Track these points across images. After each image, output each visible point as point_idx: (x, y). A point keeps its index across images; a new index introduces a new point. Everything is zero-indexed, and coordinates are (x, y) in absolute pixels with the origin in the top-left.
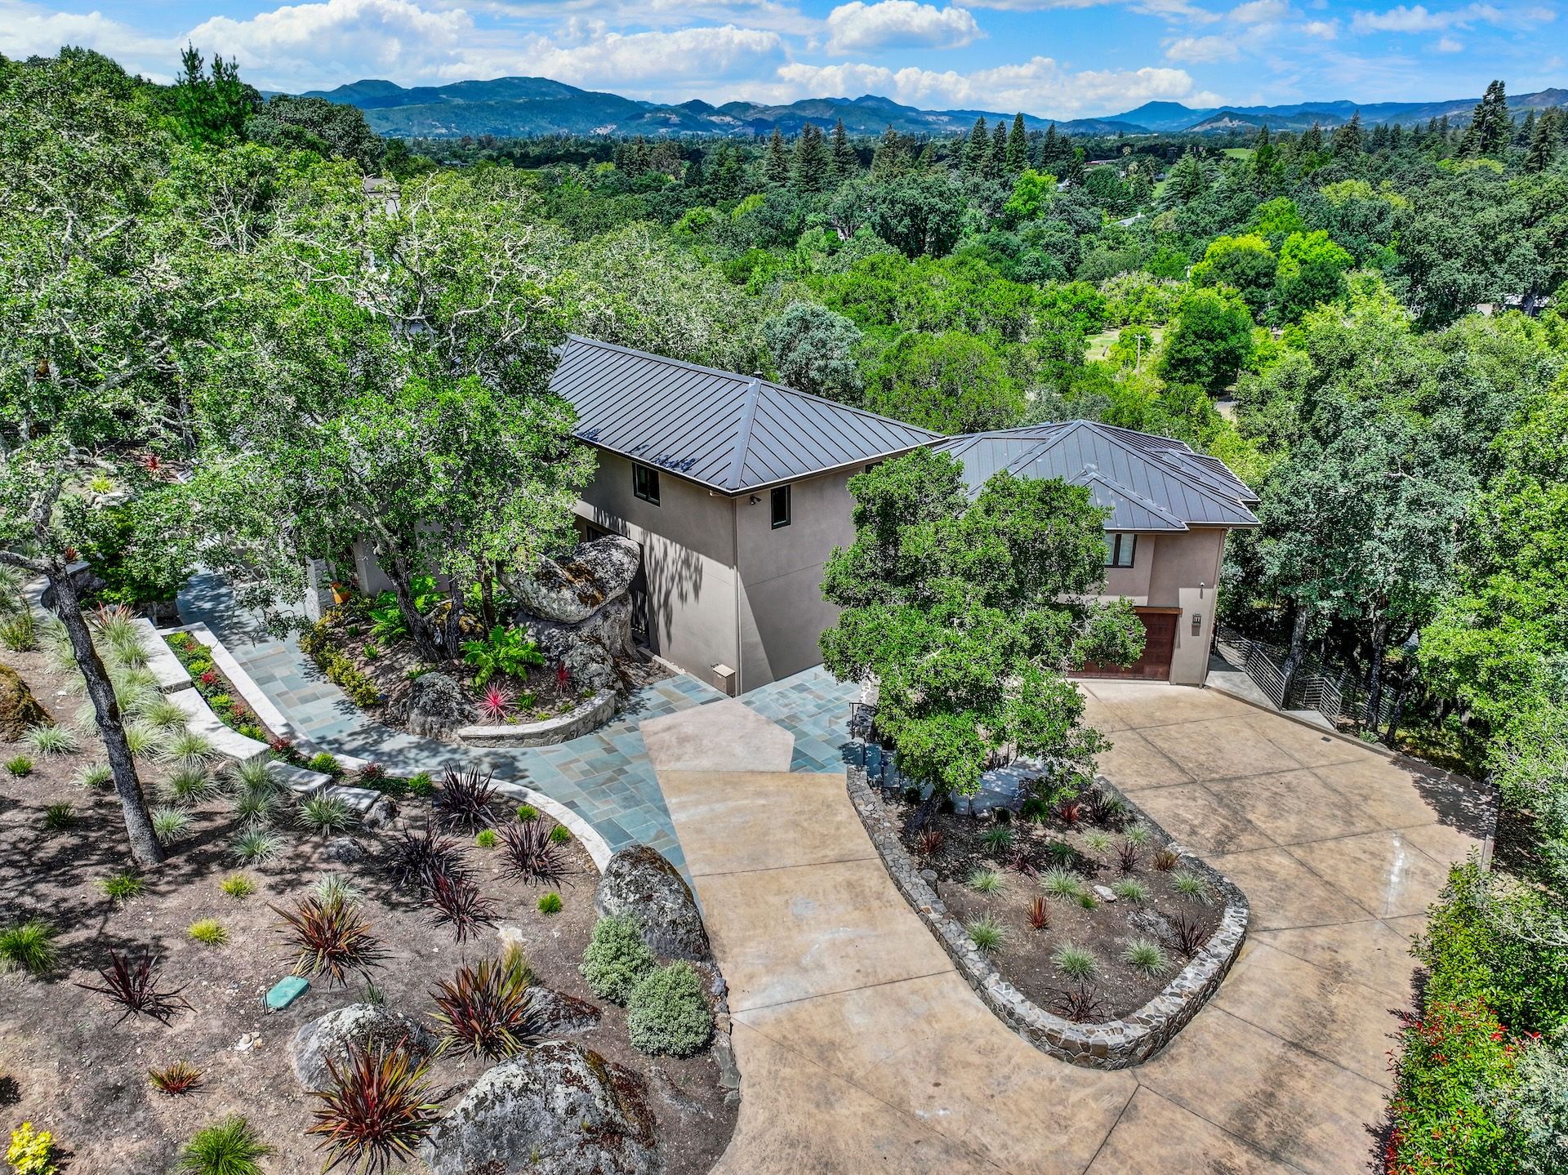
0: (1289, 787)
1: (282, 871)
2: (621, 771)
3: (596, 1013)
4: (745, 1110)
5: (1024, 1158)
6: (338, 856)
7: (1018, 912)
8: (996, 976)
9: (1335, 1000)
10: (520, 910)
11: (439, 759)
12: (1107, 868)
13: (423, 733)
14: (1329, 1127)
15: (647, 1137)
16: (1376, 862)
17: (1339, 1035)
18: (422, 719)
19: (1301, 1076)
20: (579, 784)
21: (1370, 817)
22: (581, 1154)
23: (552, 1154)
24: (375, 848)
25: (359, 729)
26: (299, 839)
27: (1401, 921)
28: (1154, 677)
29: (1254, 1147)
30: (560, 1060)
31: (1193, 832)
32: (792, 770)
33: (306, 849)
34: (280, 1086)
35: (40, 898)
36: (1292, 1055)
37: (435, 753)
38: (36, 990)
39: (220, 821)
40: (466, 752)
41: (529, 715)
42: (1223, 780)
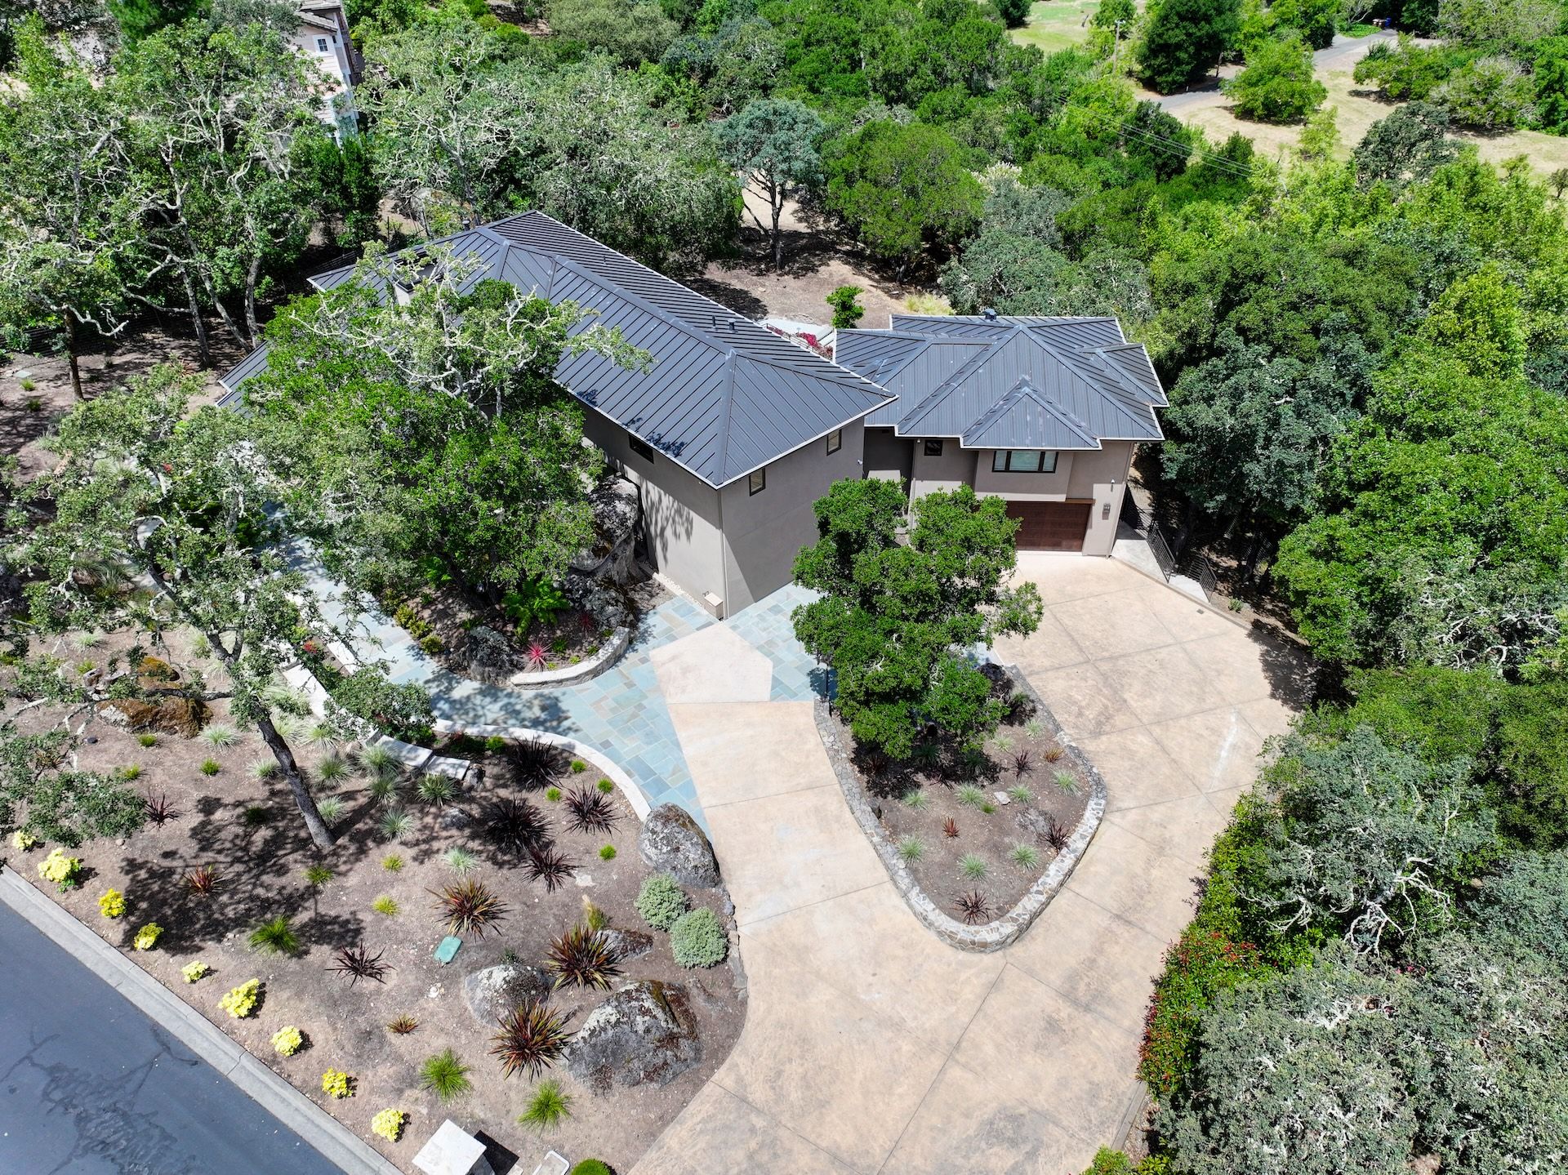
0: (1162, 665)
1: (417, 843)
2: (641, 707)
3: (650, 940)
4: (752, 1003)
5: (927, 1026)
6: (453, 824)
7: (937, 821)
8: (917, 889)
9: (1155, 873)
10: (587, 858)
11: (500, 704)
12: (1006, 770)
13: (483, 680)
14: (1126, 982)
15: (693, 1035)
16: (1213, 738)
17: (1150, 905)
18: (481, 669)
19: (1117, 943)
20: (610, 722)
21: (1220, 693)
22: (655, 1054)
23: (638, 1056)
24: (476, 811)
25: (431, 676)
26: (421, 811)
27: (1220, 794)
28: (1070, 549)
29: (1075, 1003)
30: (637, 999)
31: (1080, 714)
32: (773, 699)
33: (429, 820)
34: (464, 1022)
35: (268, 888)
36: (1114, 926)
37: (496, 699)
38: (294, 964)
39: (362, 800)
40: (519, 696)
41: (564, 658)
42: (1111, 658)
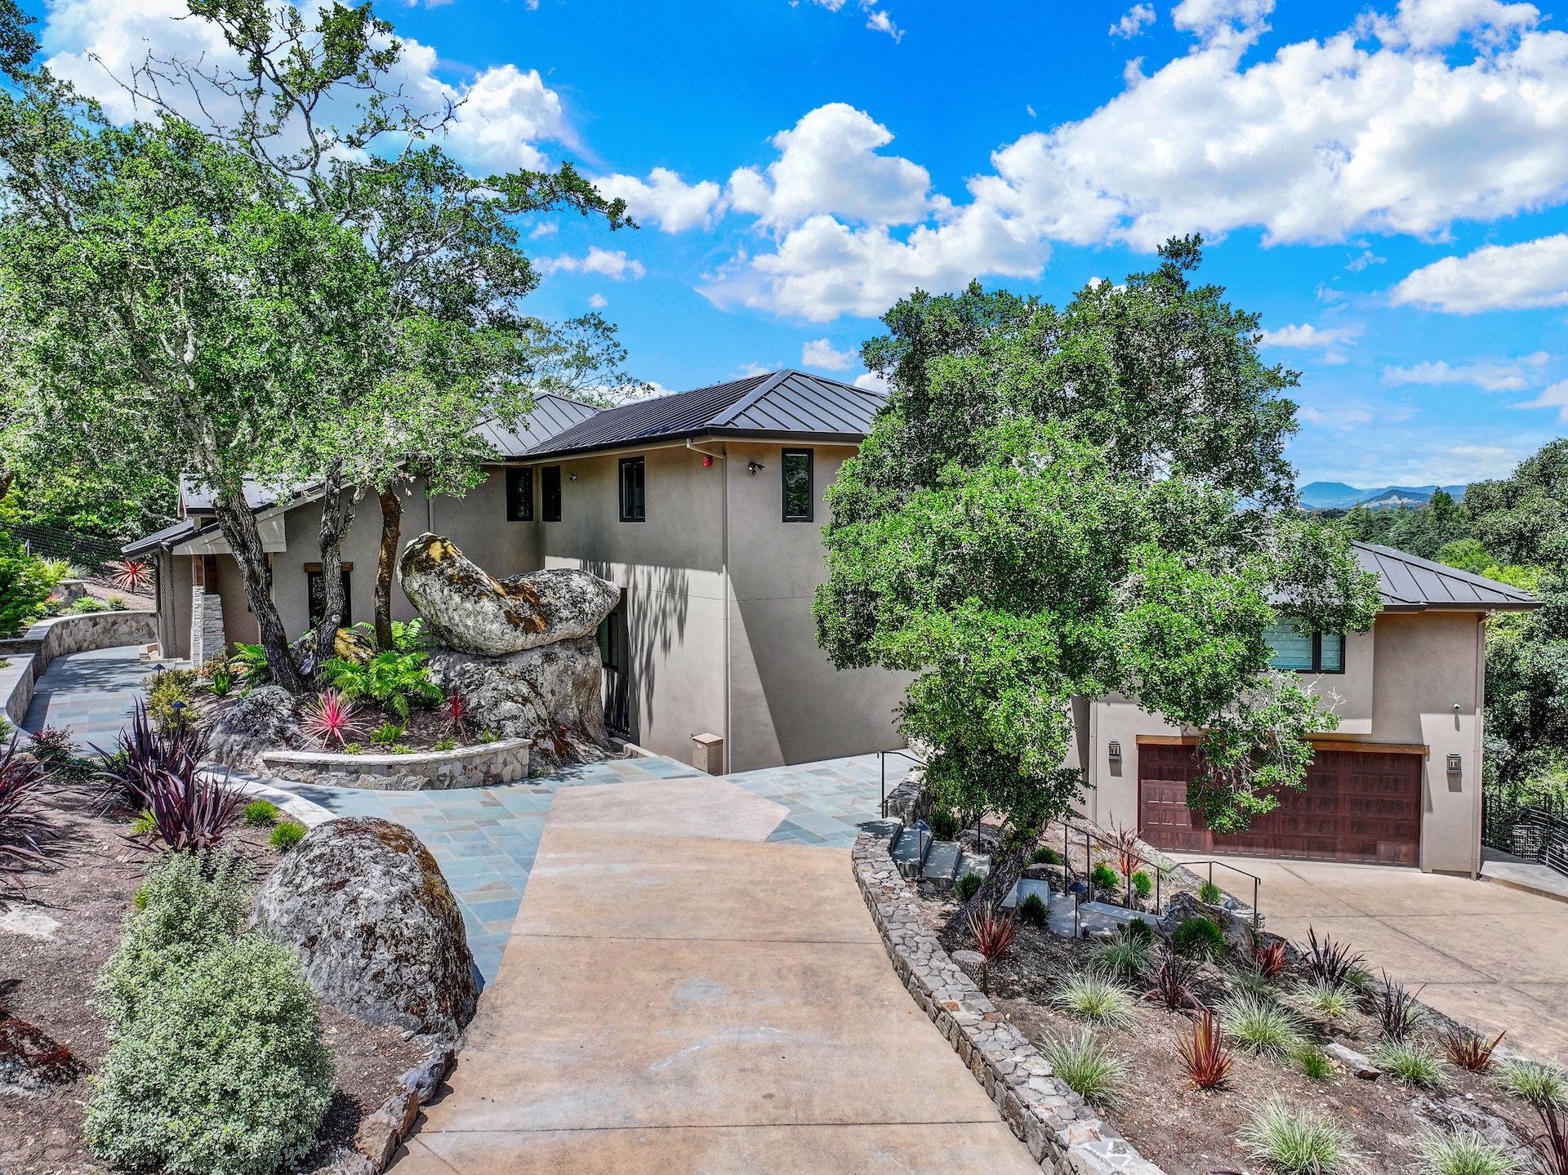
7: (1160, 1057)
12: (1350, 1036)
18: (222, 739)
28: (1394, 861)
32: (769, 842)
41: (385, 750)
42: (1546, 983)
